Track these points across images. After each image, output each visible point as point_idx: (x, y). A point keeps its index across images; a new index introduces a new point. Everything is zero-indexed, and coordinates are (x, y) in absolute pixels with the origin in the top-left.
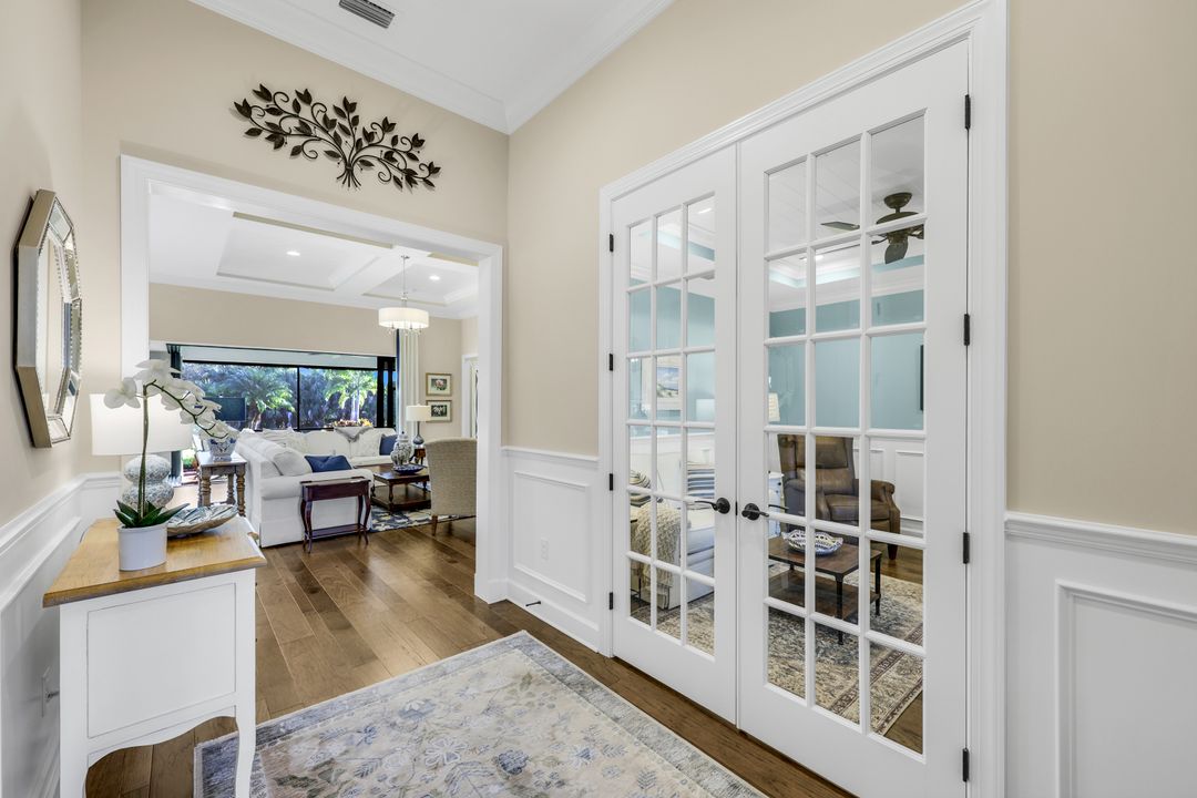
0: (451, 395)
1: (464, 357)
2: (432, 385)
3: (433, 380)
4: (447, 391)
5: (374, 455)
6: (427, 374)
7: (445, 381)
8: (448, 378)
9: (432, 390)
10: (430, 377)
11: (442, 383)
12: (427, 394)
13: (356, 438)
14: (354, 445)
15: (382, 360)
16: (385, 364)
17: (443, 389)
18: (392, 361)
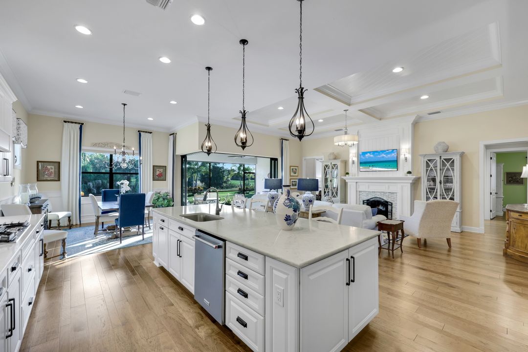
0: (298, 176)
2: (292, 171)
3: (293, 169)
4: (296, 175)
6: (291, 167)
8: (297, 168)
9: (292, 174)
12: (291, 176)
15: (272, 159)
16: (273, 161)
17: (295, 173)
18: (276, 160)
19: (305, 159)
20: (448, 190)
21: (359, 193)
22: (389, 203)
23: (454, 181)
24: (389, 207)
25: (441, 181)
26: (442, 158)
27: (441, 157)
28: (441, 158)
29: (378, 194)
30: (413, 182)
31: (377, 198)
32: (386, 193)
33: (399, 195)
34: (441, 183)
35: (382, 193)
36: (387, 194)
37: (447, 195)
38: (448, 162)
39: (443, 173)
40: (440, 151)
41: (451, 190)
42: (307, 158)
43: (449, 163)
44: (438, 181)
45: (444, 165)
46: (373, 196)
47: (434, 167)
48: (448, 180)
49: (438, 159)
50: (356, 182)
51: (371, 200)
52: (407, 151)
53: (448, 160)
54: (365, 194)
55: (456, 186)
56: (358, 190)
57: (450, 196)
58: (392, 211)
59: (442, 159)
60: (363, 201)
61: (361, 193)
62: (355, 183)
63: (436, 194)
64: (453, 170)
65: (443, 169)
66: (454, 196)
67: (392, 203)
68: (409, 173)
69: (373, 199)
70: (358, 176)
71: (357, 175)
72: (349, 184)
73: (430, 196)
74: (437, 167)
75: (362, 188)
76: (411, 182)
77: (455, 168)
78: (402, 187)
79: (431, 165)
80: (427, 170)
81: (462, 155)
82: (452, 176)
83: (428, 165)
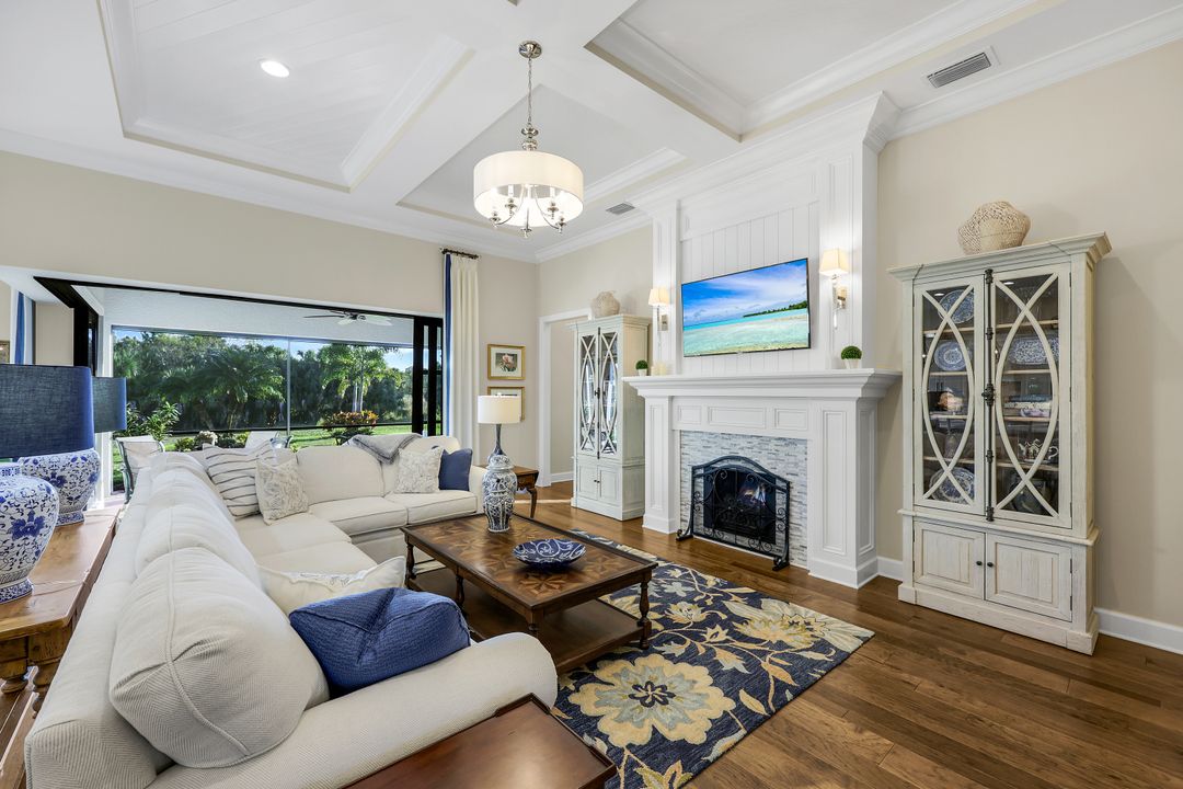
0: (522, 379)
1: (542, 321)
2: (497, 363)
3: (499, 356)
4: (517, 373)
5: (429, 491)
6: (490, 346)
7: (514, 356)
8: (518, 352)
9: (497, 371)
10: (494, 351)
11: (510, 359)
12: (490, 378)
13: (392, 458)
14: (389, 470)
15: (420, 322)
16: (426, 328)
17: (511, 369)
18: (435, 323)
19: (547, 324)
20: (1027, 434)
21: (678, 437)
22: (779, 484)
23: (1060, 387)
24: (780, 498)
25: (991, 387)
26: (997, 277)
27: (989, 272)
28: (989, 280)
29: (743, 442)
30: (871, 394)
31: (739, 458)
32: (770, 439)
33: (814, 450)
34: (989, 397)
35: (756, 441)
36: (772, 446)
37: (1020, 459)
38: (1025, 300)
39: (999, 347)
40: (988, 244)
41: (1042, 436)
42: (552, 318)
43: (1031, 302)
44: (977, 389)
45: (1005, 309)
46: (726, 453)
47: (958, 326)
48: (1029, 383)
49: (977, 283)
50: (672, 398)
51: (719, 465)
52: (846, 261)
53: (1025, 286)
54: (699, 444)
55: (1067, 411)
56: (679, 426)
57: (1036, 465)
58: (788, 514)
59: (996, 282)
60: (694, 469)
61: (685, 439)
62: (667, 401)
63: (969, 452)
64: (1052, 331)
65: (1003, 332)
66: (1055, 462)
67: (788, 487)
68: (852, 353)
69: (725, 464)
70: (680, 372)
71: (674, 370)
72: (648, 403)
73: (939, 457)
74: (971, 323)
75: (690, 419)
76: (858, 393)
77: (1063, 322)
78: (825, 415)
79: (947, 316)
80: (926, 341)
81: (1099, 256)
82: (1046, 366)
83: (931, 318)
